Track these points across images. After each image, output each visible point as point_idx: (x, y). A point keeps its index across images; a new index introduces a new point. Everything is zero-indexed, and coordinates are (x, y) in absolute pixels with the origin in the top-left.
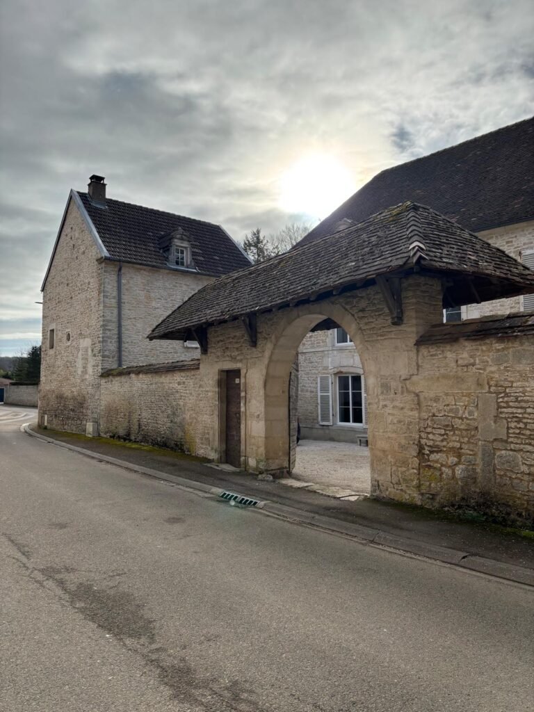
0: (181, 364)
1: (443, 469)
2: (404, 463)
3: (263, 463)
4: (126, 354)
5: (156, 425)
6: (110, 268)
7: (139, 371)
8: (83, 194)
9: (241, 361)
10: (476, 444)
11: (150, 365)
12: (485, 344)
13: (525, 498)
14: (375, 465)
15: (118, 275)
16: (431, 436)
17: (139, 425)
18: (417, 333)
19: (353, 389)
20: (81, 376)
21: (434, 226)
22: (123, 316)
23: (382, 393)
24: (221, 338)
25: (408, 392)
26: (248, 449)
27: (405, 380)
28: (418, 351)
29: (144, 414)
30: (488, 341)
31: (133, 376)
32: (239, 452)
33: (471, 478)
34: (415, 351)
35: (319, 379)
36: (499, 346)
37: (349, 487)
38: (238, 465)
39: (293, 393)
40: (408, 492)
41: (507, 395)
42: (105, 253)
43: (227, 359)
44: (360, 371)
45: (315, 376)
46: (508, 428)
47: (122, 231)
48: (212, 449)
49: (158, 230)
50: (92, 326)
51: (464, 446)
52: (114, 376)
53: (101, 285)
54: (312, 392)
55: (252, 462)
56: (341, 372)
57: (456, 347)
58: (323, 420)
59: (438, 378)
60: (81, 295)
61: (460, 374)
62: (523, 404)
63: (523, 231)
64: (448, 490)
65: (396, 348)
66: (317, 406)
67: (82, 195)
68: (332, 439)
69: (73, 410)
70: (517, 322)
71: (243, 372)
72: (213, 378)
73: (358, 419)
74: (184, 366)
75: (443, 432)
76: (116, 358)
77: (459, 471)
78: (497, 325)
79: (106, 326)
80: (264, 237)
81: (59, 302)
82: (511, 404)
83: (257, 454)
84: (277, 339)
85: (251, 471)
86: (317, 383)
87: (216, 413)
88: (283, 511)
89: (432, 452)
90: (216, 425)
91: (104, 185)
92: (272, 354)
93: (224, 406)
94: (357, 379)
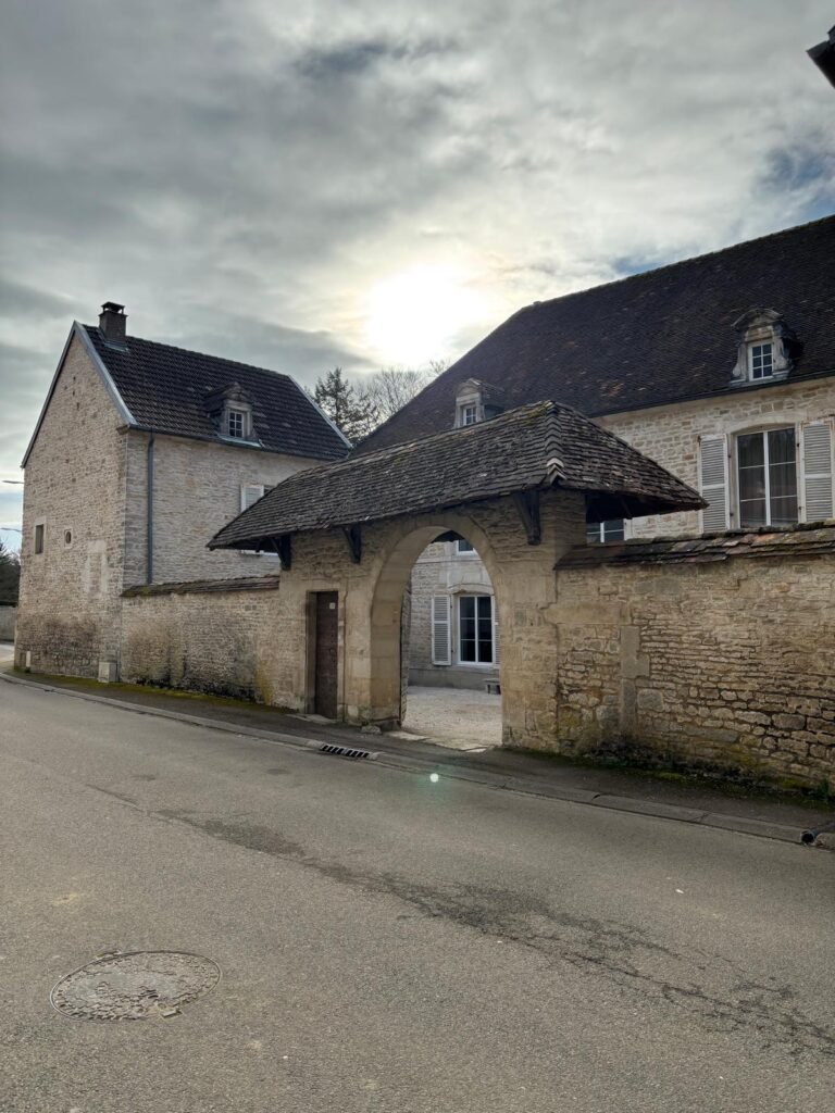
0: (249, 581)
1: (584, 710)
2: (541, 705)
3: (367, 712)
4: (159, 565)
5: (211, 665)
6: (137, 441)
7: (184, 589)
8: (91, 328)
9: (339, 580)
10: (619, 682)
11: (201, 582)
12: (629, 571)
13: (667, 739)
14: (507, 709)
15: (149, 451)
16: (570, 674)
17: (185, 666)
18: (556, 555)
19: (480, 616)
20: (89, 595)
21: (576, 435)
22: (154, 510)
23: (516, 624)
24: (311, 550)
25: (546, 623)
26: (347, 695)
27: (542, 608)
28: (557, 576)
29: (193, 650)
30: (631, 568)
31: (174, 596)
32: (335, 698)
33: (613, 720)
34: (554, 576)
35: (433, 601)
36: (642, 574)
37: (475, 740)
38: (334, 715)
39: (405, 622)
40: (545, 739)
41: (650, 628)
42: (131, 419)
43: (319, 576)
44: (490, 591)
45: (427, 597)
46: (651, 664)
47: (152, 385)
48: (296, 695)
49: (202, 384)
50: (107, 523)
51: (606, 685)
52: (143, 595)
53: (123, 464)
54: (422, 619)
55: (353, 711)
56: (464, 592)
57: (598, 573)
58: (437, 659)
59: (579, 608)
60: (89, 477)
61: (602, 604)
62: (667, 639)
63: (703, 410)
64: (588, 735)
65: (533, 572)
66: (430, 639)
67: (90, 330)
68: (450, 685)
69: (76, 645)
70: (662, 548)
71: (341, 595)
72: (298, 602)
73: (486, 656)
74: (255, 584)
75: (583, 668)
76: (144, 570)
77: (600, 712)
78: (641, 550)
79: (131, 523)
80: (347, 382)
81: (52, 485)
82: (654, 638)
83: (359, 701)
84: (389, 554)
85: (351, 722)
86: (430, 607)
87: (303, 648)
88: (400, 761)
89: (571, 692)
90: (303, 665)
91: (123, 317)
92: (381, 573)
93: (314, 640)
94: (485, 601)
